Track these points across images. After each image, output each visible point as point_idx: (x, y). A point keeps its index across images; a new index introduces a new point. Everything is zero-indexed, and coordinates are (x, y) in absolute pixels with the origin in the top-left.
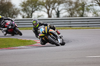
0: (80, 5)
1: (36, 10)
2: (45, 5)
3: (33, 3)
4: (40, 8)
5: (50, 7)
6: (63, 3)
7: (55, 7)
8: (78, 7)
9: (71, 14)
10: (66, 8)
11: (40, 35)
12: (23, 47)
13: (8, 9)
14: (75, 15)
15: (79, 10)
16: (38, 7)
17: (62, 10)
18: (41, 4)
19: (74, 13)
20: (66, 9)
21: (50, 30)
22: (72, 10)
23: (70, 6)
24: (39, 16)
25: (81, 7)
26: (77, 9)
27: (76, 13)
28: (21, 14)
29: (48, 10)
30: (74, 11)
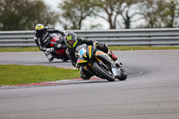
0: (167, 5)
1: (89, 15)
2: (105, 6)
3: (82, 3)
4: (95, 11)
5: (112, 10)
6: (136, 2)
7: (121, 9)
8: (163, 9)
9: (151, 22)
10: (142, 12)
11: (78, 61)
12: (65, 81)
13: (38, 14)
14: (157, 23)
15: (165, 15)
16: (91, 9)
17: (134, 15)
18: (98, 5)
19: (155, 20)
20: (143, 14)
21: (98, 51)
22: (152, 16)
23: (148, 7)
24: (93, 26)
25: (168, 9)
26: (162, 13)
27: (159, 20)
28: (61, 22)
29: (110, 15)
30: (157, 16)
